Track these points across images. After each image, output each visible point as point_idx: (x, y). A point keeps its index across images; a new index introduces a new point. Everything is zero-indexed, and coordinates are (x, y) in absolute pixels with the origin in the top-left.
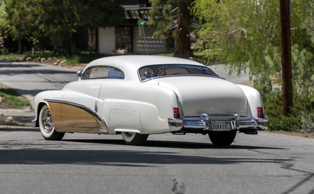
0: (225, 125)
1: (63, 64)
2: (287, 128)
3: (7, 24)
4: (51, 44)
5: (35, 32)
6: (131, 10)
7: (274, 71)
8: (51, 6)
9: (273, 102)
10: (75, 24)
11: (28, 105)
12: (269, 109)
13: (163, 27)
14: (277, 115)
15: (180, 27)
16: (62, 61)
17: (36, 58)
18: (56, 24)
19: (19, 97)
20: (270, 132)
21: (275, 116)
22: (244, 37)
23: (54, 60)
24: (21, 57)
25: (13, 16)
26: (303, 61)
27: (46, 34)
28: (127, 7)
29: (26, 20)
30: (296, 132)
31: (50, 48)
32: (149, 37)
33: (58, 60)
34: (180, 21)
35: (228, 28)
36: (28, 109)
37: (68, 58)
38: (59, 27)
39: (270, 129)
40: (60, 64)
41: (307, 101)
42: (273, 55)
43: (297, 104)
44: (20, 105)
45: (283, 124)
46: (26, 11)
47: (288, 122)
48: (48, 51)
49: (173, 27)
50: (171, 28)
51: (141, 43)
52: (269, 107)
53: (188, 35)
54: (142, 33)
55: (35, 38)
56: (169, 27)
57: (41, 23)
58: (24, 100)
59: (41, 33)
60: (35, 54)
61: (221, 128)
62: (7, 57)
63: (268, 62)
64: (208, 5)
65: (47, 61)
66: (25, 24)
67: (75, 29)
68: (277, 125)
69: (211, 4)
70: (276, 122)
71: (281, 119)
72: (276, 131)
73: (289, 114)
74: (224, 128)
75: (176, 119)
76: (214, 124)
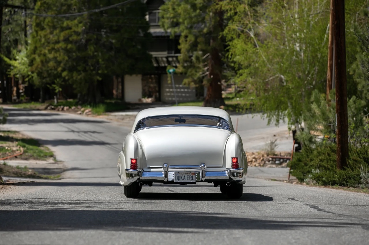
0: (190, 176)
1: (88, 113)
2: (343, 182)
3: (28, 71)
4: (75, 92)
5: (58, 80)
6: (159, 57)
7: (321, 121)
8: (75, 52)
9: (324, 154)
10: (100, 72)
11: (52, 156)
12: (319, 162)
13: (193, 75)
14: (330, 168)
15: (211, 74)
16: (86, 109)
17: (59, 107)
18: (79, 71)
19: (42, 148)
20: (324, 187)
21: (329, 169)
22: (283, 84)
23: (78, 108)
24: (43, 106)
25: (34, 62)
26: (352, 110)
27: (70, 82)
28: (154, 54)
29: (48, 67)
30: (354, 187)
31: (74, 97)
32: (177, 86)
33: (82, 109)
34: (210, 69)
35: (265, 75)
36: (51, 160)
37: (93, 107)
38: (83, 74)
39: (323, 183)
40: (85, 113)
41: (364, 153)
42: (320, 103)
43: (353, 156)
44: (43, 157)
45: (338, 178)
46: (48, 58)
47: (344, 176)
48: (71, 100)
49: (204, 75)
50: (202, 75)
51: (169, 92)
52: (320, 159)
53: (219, 83)
54: (171, 81)
55: (57, 86)
56: (199, 74)
57: (63, 70)
58: (47, 151)
59: (64, 80)
60: (58, 102)
61: (184, 179)
62: (28, 106)
63: (314, 111)
64: (245, 50)
65: (70, 110)
66: (47, 71)
67: (100, 77)
68: (331, 179)
69: (248, 49)
70: (330, 176)
71: (336, 172)
72: (331, 186)
73: (345, 167)
74: (189, 179)
75: (133, 170)
76: (176, 175)
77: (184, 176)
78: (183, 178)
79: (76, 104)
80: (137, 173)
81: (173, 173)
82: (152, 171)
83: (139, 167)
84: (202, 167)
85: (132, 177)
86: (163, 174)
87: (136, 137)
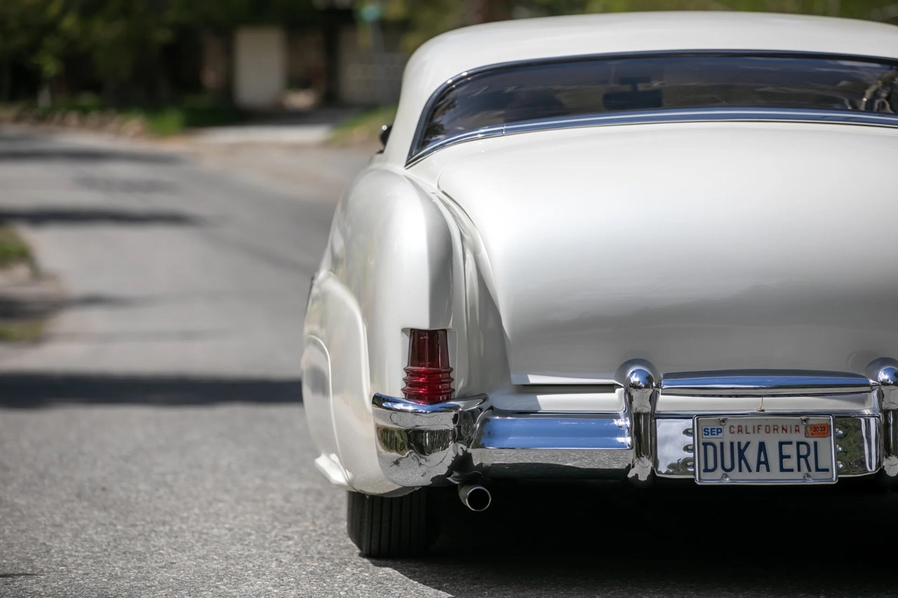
0: (799, 444)
55: (48, 56)
74: (788, 464)
75: (422, 407)
76: (709, 438)
77: (762, 447)
78: (752, 455)
79: (103, 108)
80: (451, 426)
81: (688, 424)
82: (544, 409)
83: (459, 384)
84: (884, 383)
85: (422, 450)
86: (619, 431)
87: (430, 186)
